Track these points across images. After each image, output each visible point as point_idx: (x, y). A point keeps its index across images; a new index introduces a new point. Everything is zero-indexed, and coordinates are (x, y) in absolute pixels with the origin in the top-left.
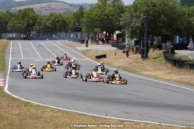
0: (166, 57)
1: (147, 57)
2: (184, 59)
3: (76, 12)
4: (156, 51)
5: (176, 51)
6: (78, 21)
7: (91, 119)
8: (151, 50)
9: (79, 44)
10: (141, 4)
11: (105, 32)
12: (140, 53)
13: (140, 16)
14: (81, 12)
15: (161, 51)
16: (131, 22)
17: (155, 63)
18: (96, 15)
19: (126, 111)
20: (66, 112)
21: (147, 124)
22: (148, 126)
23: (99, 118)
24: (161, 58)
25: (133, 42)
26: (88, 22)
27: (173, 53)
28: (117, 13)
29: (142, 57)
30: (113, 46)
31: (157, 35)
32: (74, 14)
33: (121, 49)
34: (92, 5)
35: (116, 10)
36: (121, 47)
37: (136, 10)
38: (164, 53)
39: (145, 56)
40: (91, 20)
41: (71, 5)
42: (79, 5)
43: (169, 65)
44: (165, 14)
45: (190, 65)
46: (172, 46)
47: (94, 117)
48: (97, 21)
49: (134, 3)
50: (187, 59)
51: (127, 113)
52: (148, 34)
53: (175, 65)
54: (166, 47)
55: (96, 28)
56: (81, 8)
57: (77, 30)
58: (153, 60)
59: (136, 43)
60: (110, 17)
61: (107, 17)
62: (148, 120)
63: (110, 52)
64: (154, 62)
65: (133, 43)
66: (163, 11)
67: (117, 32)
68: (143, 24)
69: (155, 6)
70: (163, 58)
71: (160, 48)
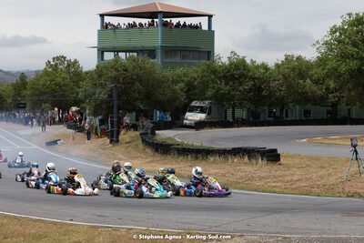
0: (143, 141)
1: (118, 141)
2: (169, 142)
3: (15, 82)
4: (129, 132)
5: (157, 132)
6: (19, 94)
7: (51, 225)
8: (123, 132)
9: (21, 126)
10: (107, 68)
11: (56, 109)
12: (107, 136)
13: (106, 84)
14: (22, 82)
15: (137, 133)
16: (94, 94)
17: (130, 149)
18: (44, 85)
19: (98, 214)
20: (15, 218)
21: (130, 229)
22: (131, 231)
23: (62, 224)
24: (136, 142)
25: (96, 121)
26: (32, 95)
27: (154, 134)
28: (73, 82)
29: (111, 142)
30: (69, 127)
31: (130, 111)
32: (13, 85)
33: (80, 132)
34: (37, 72)
35: (71, 78)
36: (80, 129)
37: (100, 76)
38: (141, 134)
39: (114, 140)
40: (37, 92)
41: (7, 73)
42: (19, 72)
43: (149, 151)
44: (140, 81)
45: (178, 150)
46: (152, 125)
47: (55, 223)
48: (45, 93)
49: (97, 67)
50: (173, 142)
51: (99, 216)
52: (119, 109)
53: (157, 150)
54: (143, 126)
55: (45, 103)
56: (23, 76)
57: (20, 106)
58: (126, 145)
59: (102, 122)
60: (64, 88)
61: (60, 87)
62: (130, 225)
63: (66, 136)
64: (128, 147)
65: (98, 123)
66: (138, 76)
67: (74, 109)
68: (111, 96)
69: (126, 70)
70: (140, 141)
71: (135, 127)
